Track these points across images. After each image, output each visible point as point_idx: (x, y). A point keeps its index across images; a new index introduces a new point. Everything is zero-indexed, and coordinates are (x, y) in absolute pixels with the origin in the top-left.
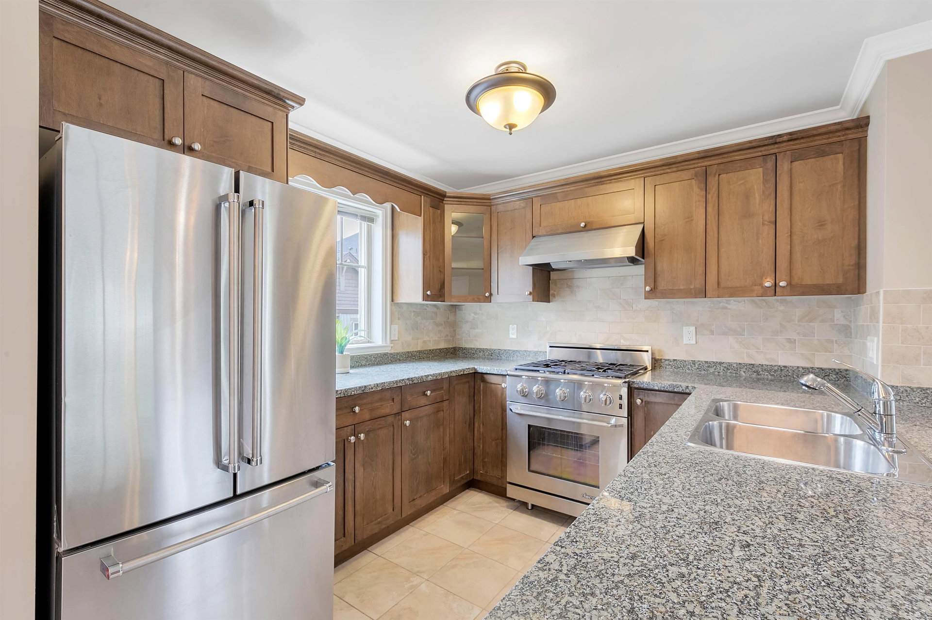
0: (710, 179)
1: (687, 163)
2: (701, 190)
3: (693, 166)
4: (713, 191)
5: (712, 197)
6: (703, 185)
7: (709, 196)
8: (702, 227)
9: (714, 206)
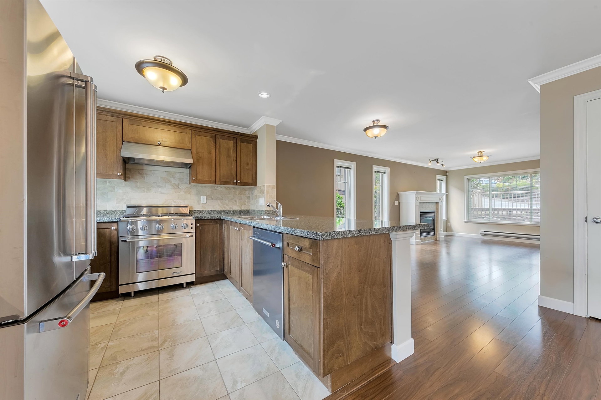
0: (217, 139)
1: (209, 130)
2: (214, 143)
3: (211, 132)
4: (218, 144)
5: (218, 147)
6: (215, 141)
7: (217, 146)
8: (214, 157)
9: (218, 150)
